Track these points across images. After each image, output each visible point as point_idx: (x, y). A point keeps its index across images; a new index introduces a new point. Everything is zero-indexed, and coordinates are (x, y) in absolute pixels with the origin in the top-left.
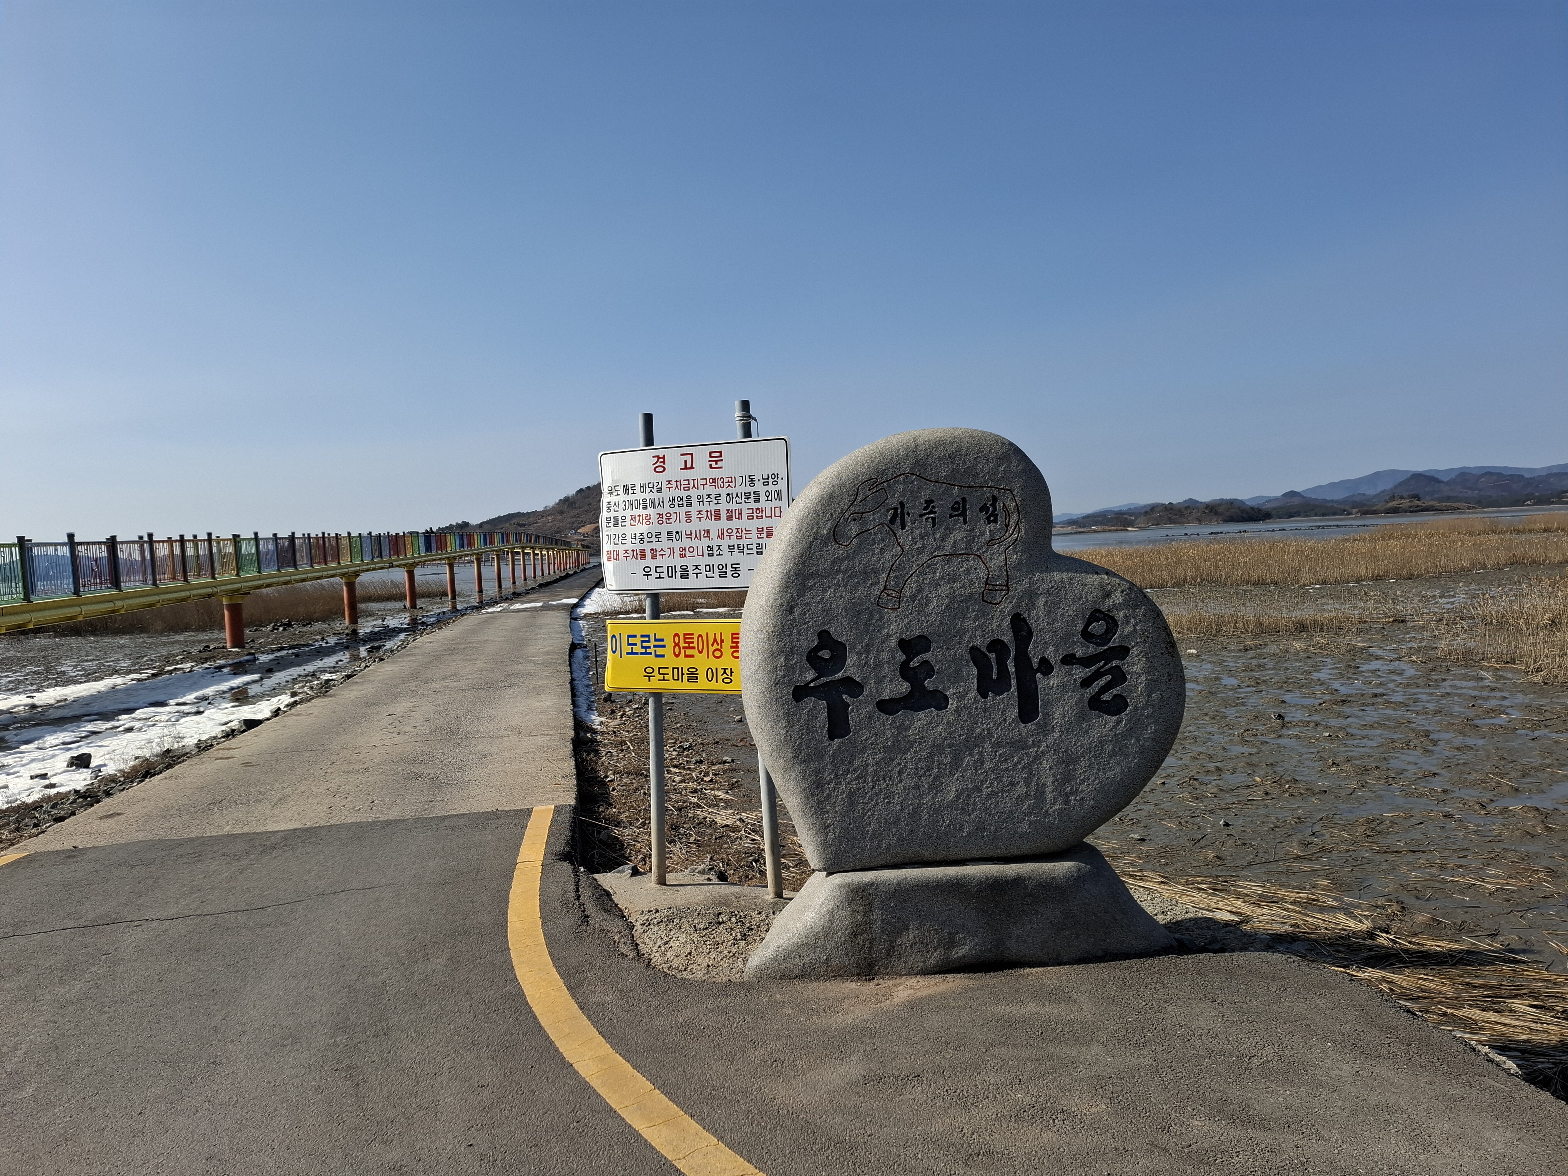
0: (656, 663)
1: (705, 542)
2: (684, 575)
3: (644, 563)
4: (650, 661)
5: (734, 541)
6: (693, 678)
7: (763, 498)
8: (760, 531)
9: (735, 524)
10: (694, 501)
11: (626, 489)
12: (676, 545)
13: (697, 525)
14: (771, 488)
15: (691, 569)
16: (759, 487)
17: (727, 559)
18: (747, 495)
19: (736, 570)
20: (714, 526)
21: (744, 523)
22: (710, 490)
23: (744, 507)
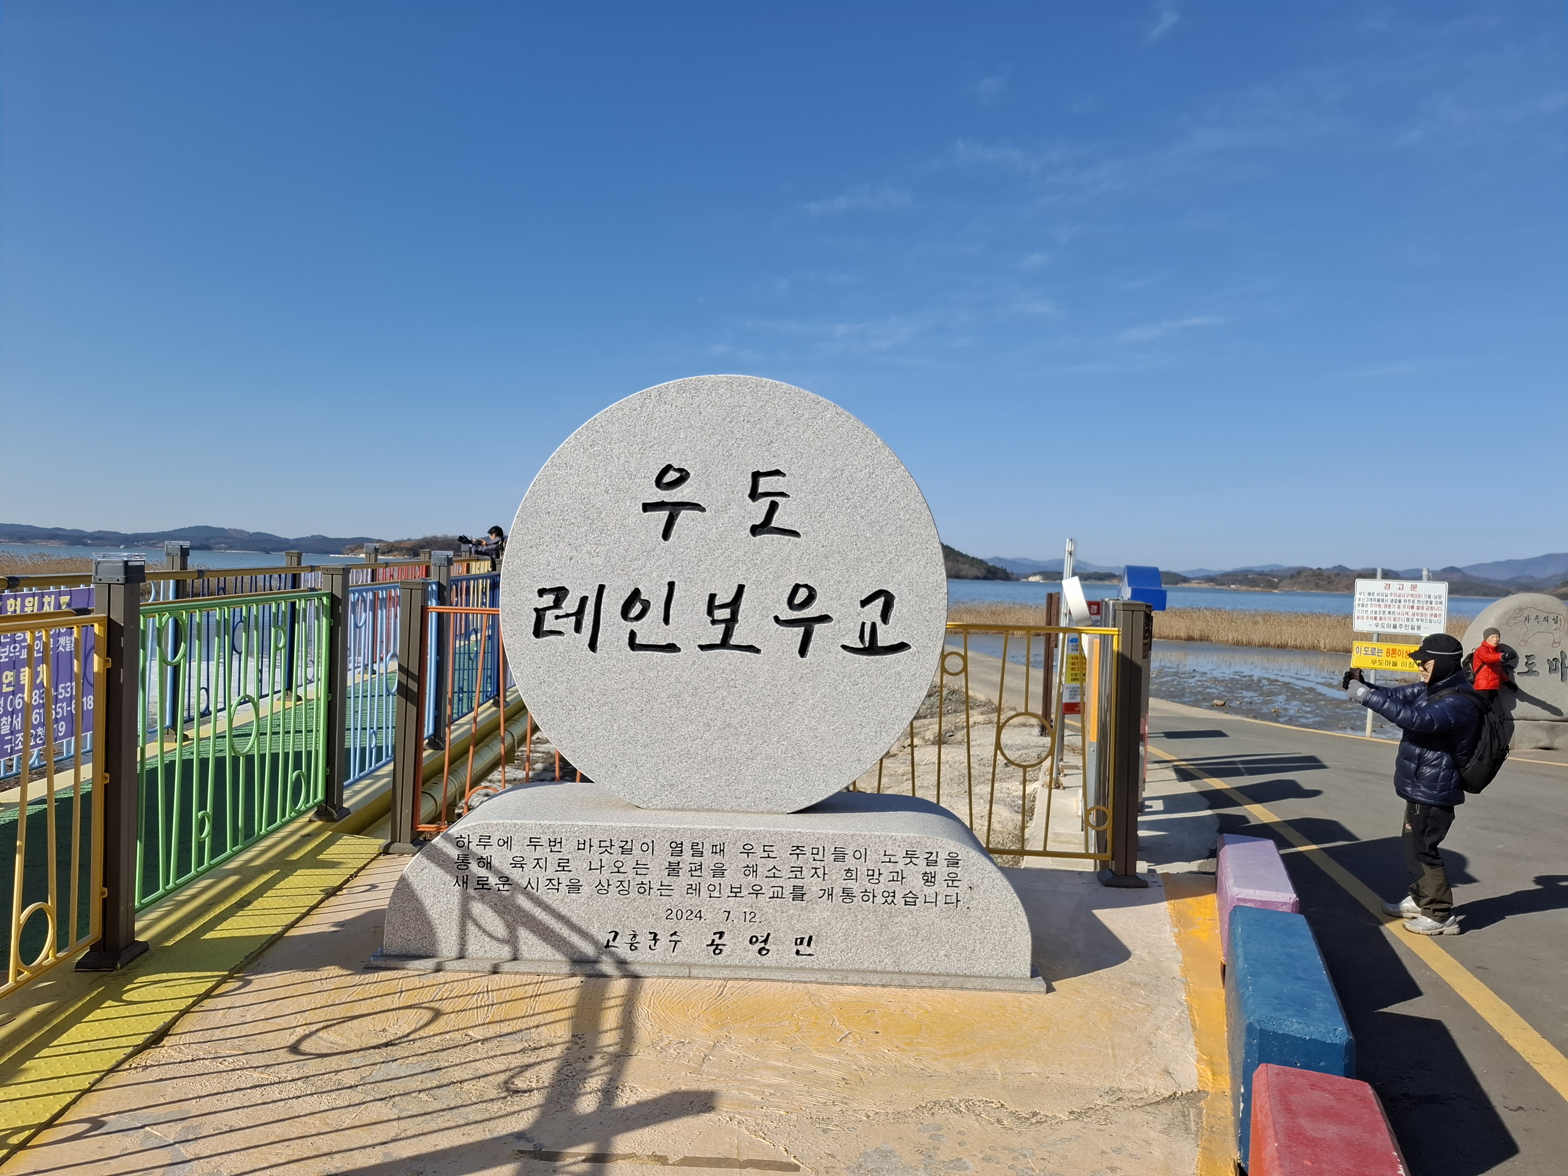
0: (1378, 659)
1: (1406, 616)
2: (1395, 627)
3: (1376, 622)
4: (1375, 657)
5: (1419, 617)
6: (1395, 664)
7: (1434, 603)
8: (1431, 615)
9: (1420, 611)
10: (1402, 601)
11: (1369, 594)
12: (1392, 616)
13: (1402, 610)
14: (1438, 600)
15: (1398, 626)
16: (1432, 599)
17: (1415, 623)
18: (1427, 602)
19: (1419, 628)
20: (1411, 611)
21: (1424, 611)
22: (1409, 598)
23: (1425, 606)
